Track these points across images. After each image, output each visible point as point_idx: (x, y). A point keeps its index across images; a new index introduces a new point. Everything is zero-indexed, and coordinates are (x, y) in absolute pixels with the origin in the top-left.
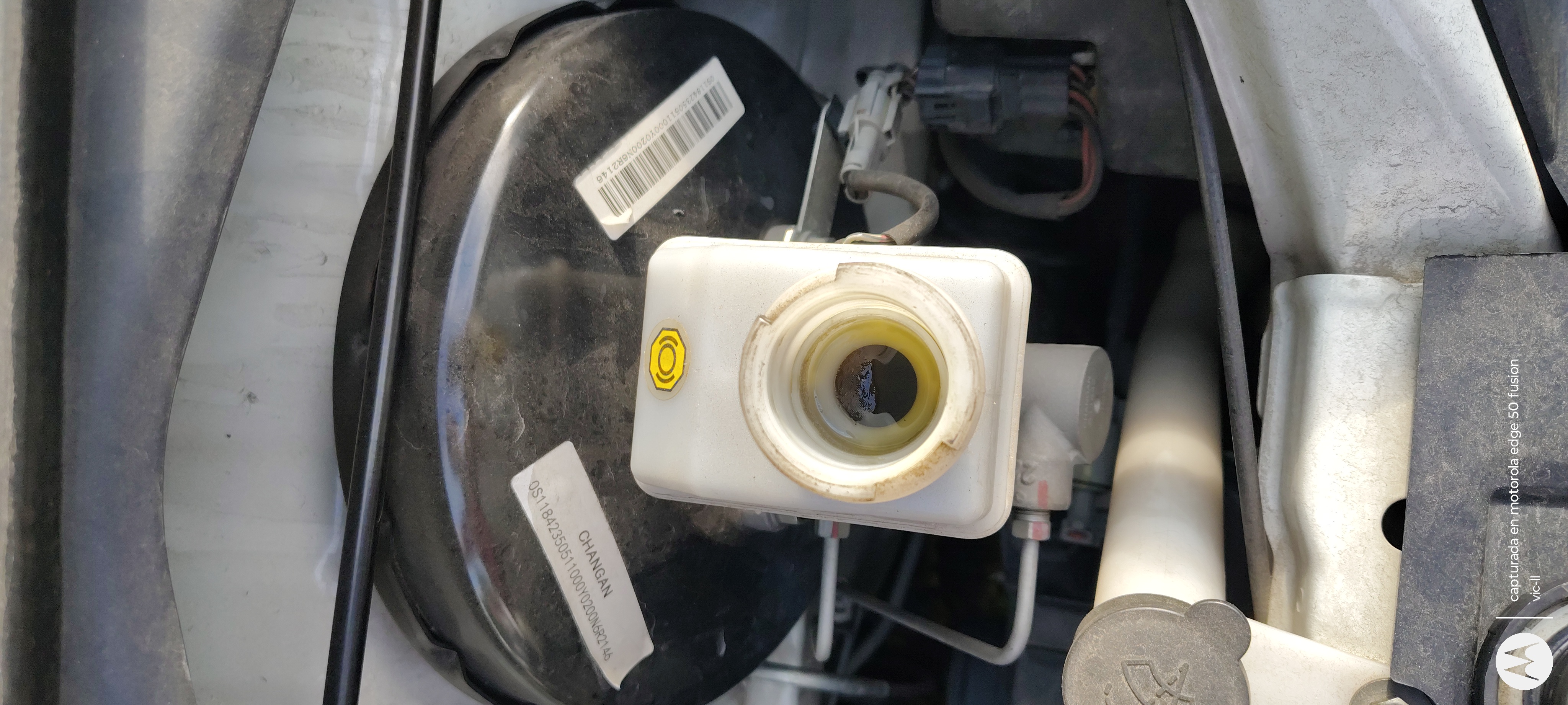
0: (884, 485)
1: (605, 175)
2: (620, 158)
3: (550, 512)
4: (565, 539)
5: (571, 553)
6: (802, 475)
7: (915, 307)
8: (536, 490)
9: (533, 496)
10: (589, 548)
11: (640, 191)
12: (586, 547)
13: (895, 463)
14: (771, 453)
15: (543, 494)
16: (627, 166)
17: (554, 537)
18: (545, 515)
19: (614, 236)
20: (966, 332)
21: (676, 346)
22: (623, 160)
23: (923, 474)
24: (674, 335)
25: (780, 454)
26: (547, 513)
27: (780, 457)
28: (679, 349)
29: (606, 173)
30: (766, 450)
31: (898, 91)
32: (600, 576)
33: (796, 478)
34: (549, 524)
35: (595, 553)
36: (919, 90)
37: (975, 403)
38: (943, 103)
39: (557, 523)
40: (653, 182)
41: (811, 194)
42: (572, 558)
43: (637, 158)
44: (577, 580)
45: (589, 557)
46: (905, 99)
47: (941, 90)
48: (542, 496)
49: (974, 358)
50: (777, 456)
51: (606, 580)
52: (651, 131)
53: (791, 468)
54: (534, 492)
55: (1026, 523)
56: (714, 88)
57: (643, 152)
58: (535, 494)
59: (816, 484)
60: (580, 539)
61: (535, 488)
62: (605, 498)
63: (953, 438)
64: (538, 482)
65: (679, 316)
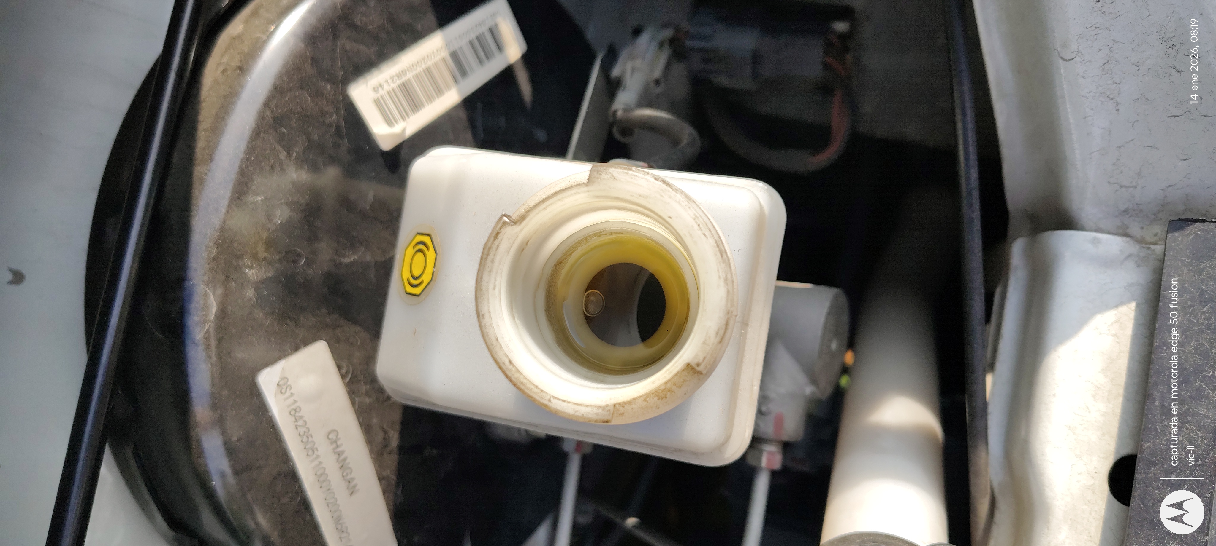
0: (623, 407)
1: (383, 87)
2: (400, 73)
3: (298, 410)
4: (312, 437)
5: (317, 450)
6: (536, 390)
7: (670, 218)
8: (284, 387)
9: (281, 393)
10: (337, 446)
11: (416, 106)
12: (334, 445)
13: (637, 383)
14: (504, 363)
15: (292, 391)
16: (406, 82)
17: (301, 434)
18: (293, 412)
19: (386, 145)
20: (722, 248)
21: (428, 251)
22: (403, 76)
23: (666, 398)
24: (427, 239)
25: (514, 366)
26: (294, 410)
27: (513, 369)
28: (431, 254)
29: (383, 85)
30: (499, 360)
31: (670, 46)
32: (347, 475)
33: (528, 392)
34: (296, 421)
35: (343, 452)
37: (727, 324)
38: (710, 57)
39: (305, 422)
40: (430, 99)
42: (318, 456)
43: (417, 75)
44: (321, 477)
45: (337, 456)
46: (675, 52)
47: (708, 45)
48: (291, 393)
49: (729, 276)
50: (510, 367)
51: (353, 479)
53: (525, 381)
54: (282, 388)
55: (761, 452)
57: (424, 71)
58: (283, 391)
59: (550, 401)
60: (328, 438)
61: (284, 385)
62: (357, 399)
63: (701, 360)
64: (288, 379)
65: (433, 222)
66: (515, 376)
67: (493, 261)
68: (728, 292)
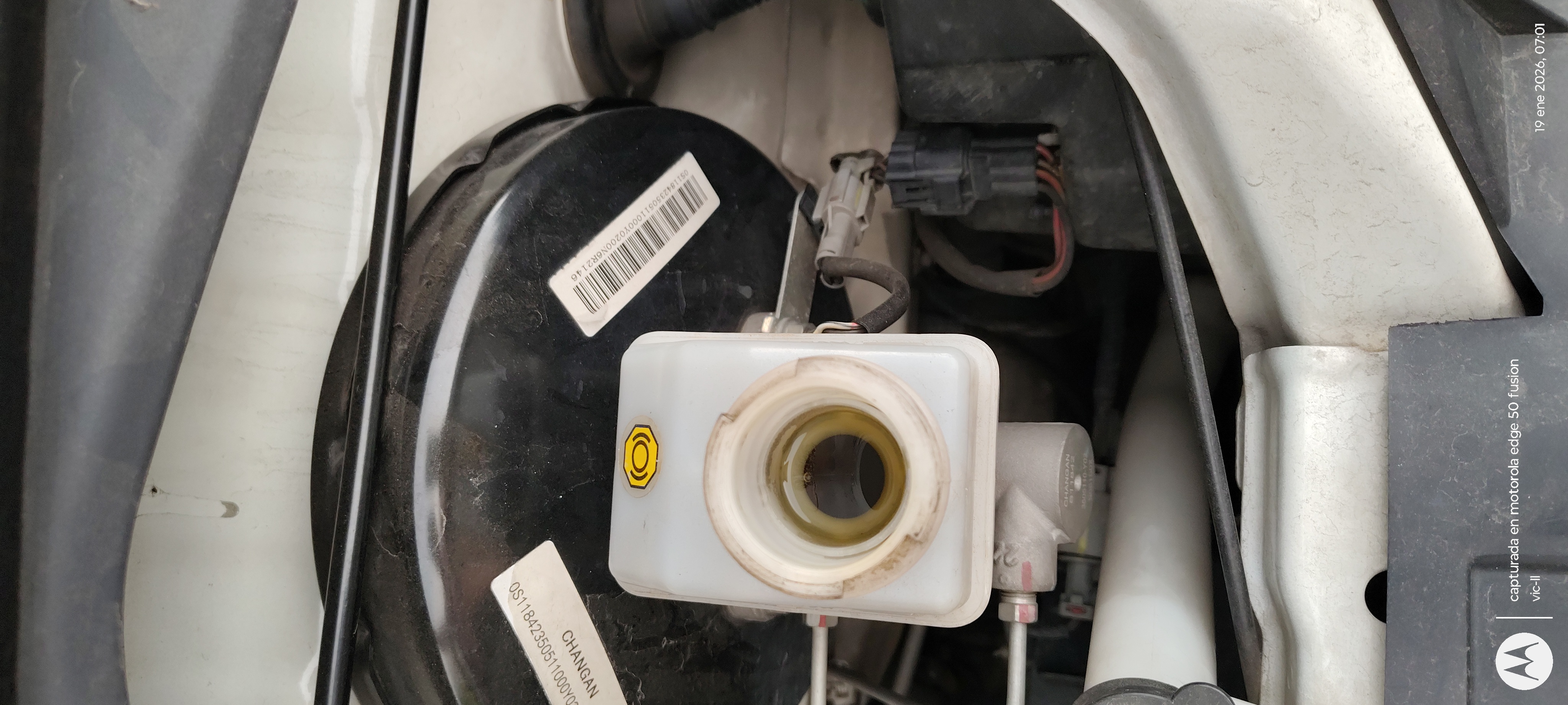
0: (853, 581)
1: (580, 273)
2: (595, 256)
3: (531, 614)
4: (548, 640)
5: (555, 654)
8: (516, 592)
9: (514, 598)
10: (574, 648)
11: (615, 287)
12: (570, 647)
13: (863, 558)
15: (523, 596)
16: (602, 264)
17: (537, 638)
18: (527, 617)
19: (591, 333)
20: (926, 424)
21: (649, 443)
22: (598, 258)
23: (893, 568)
24: (646, 431)
25: (746, 555)
26: (529, 614)
27: (747, 558)
28: (652, 446)
29: (581, 271)
30: (730, 549)
31: (871, 177)
32: (586, 676)
34: (531, 626)
35: (579, 652)
36: (890, 176)
37: (939, 494)
38: (914, 187)
39: (540, 625)
40: (629, 277)
41: (788, 281)
42: (556, 660)
43: (612, 255)
44: (562, 681)
45: (574, 657)
46: (878, 183)
47: (912, 175)
48: (524, 598)
49: (935, 449)
51: (592, 680)
52: (625, 228)
53: (758, 567)
54: (514, 594)
55: (1012, 605)
56: (688, 182)
58: (516, 596)
60: (564, 639)
61: (516, 590)
62: (588, 596)
63: (918, 531)
64: (519, 585)
65: (651, 413)
66: (748, 564)
67: (716, 458)
68: (936, 464)
